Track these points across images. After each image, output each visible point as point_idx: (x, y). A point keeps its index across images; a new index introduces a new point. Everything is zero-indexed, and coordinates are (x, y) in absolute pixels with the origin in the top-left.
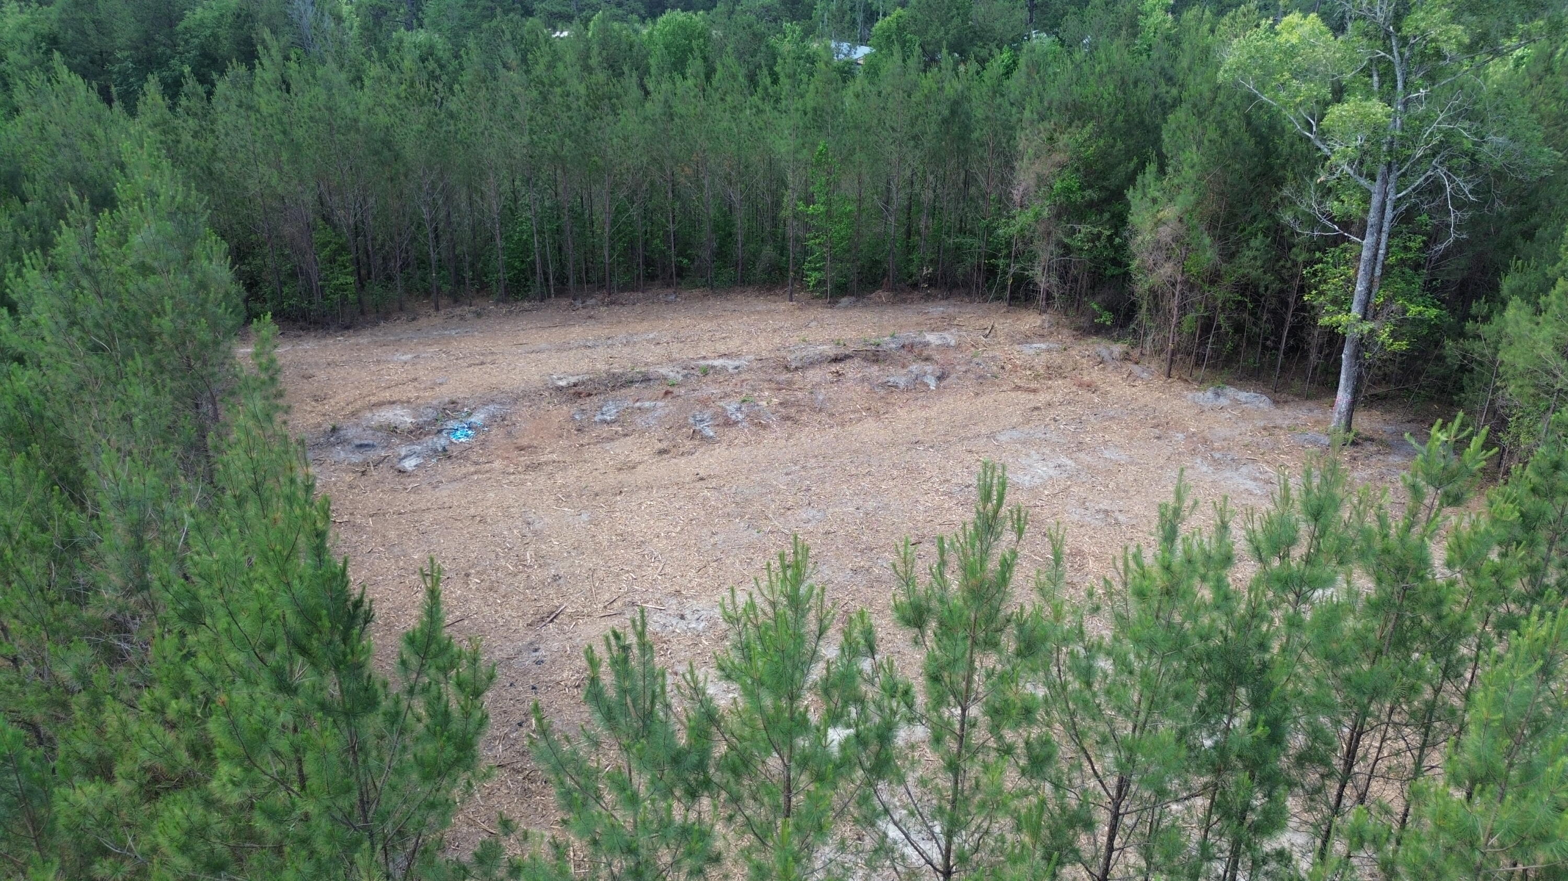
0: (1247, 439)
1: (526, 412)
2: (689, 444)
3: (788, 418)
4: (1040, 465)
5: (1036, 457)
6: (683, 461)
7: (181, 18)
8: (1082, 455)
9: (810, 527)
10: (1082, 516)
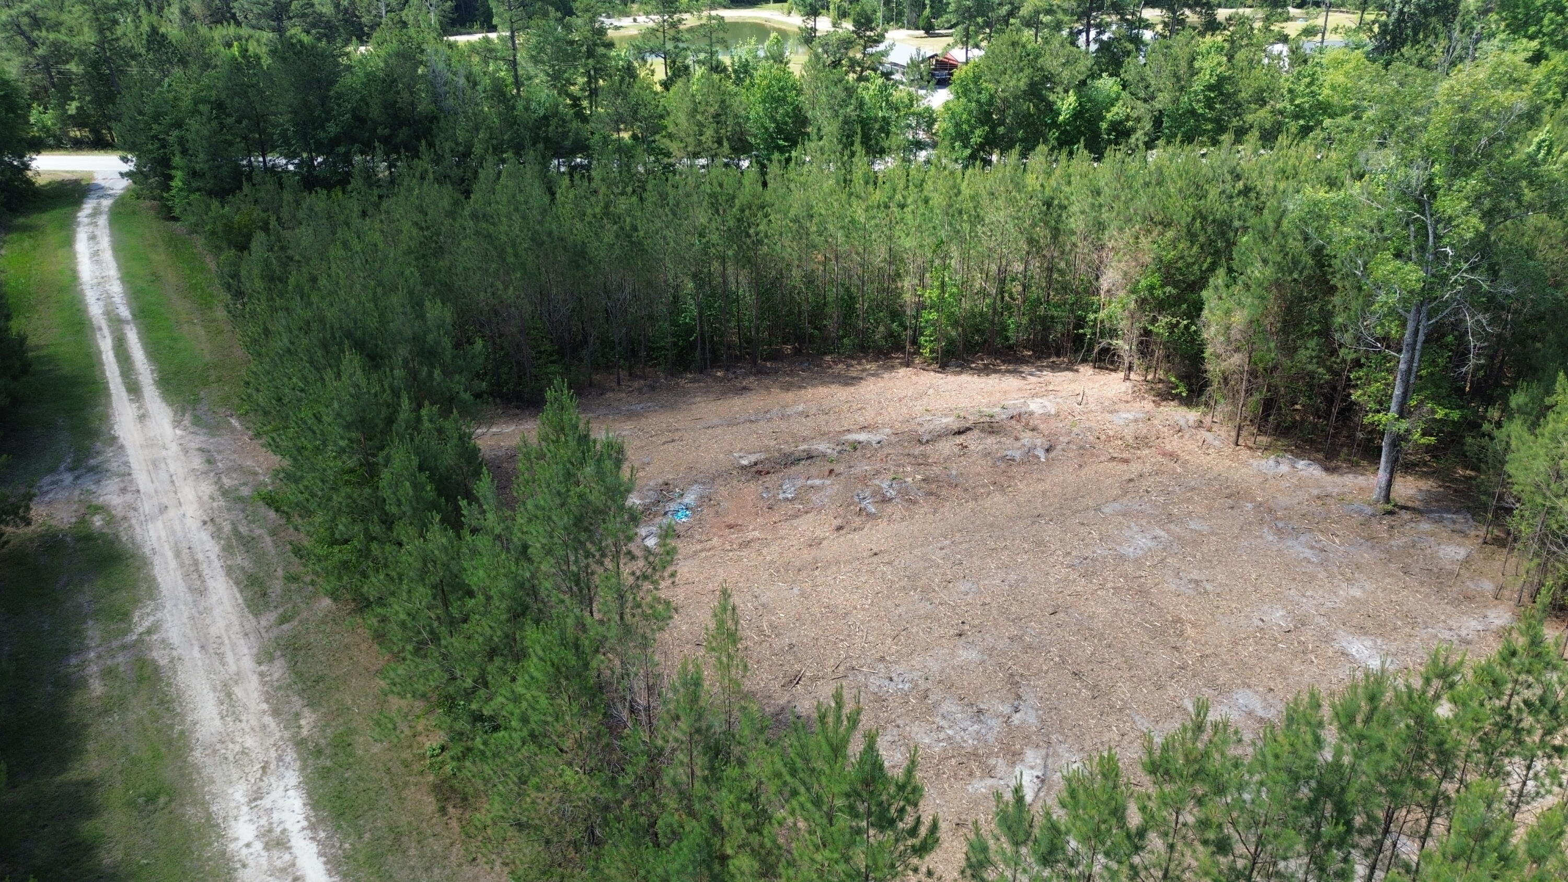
0: (1305, 508)
1: (724, 491)
2: (858, 521)
3: (932, 494)
4: (1139, 536)
5: (1136, 529)
6: (856, 536)
7: (332, 83)
8: (1172, 526)
9: (969, 598)
10: (1179, 586)
